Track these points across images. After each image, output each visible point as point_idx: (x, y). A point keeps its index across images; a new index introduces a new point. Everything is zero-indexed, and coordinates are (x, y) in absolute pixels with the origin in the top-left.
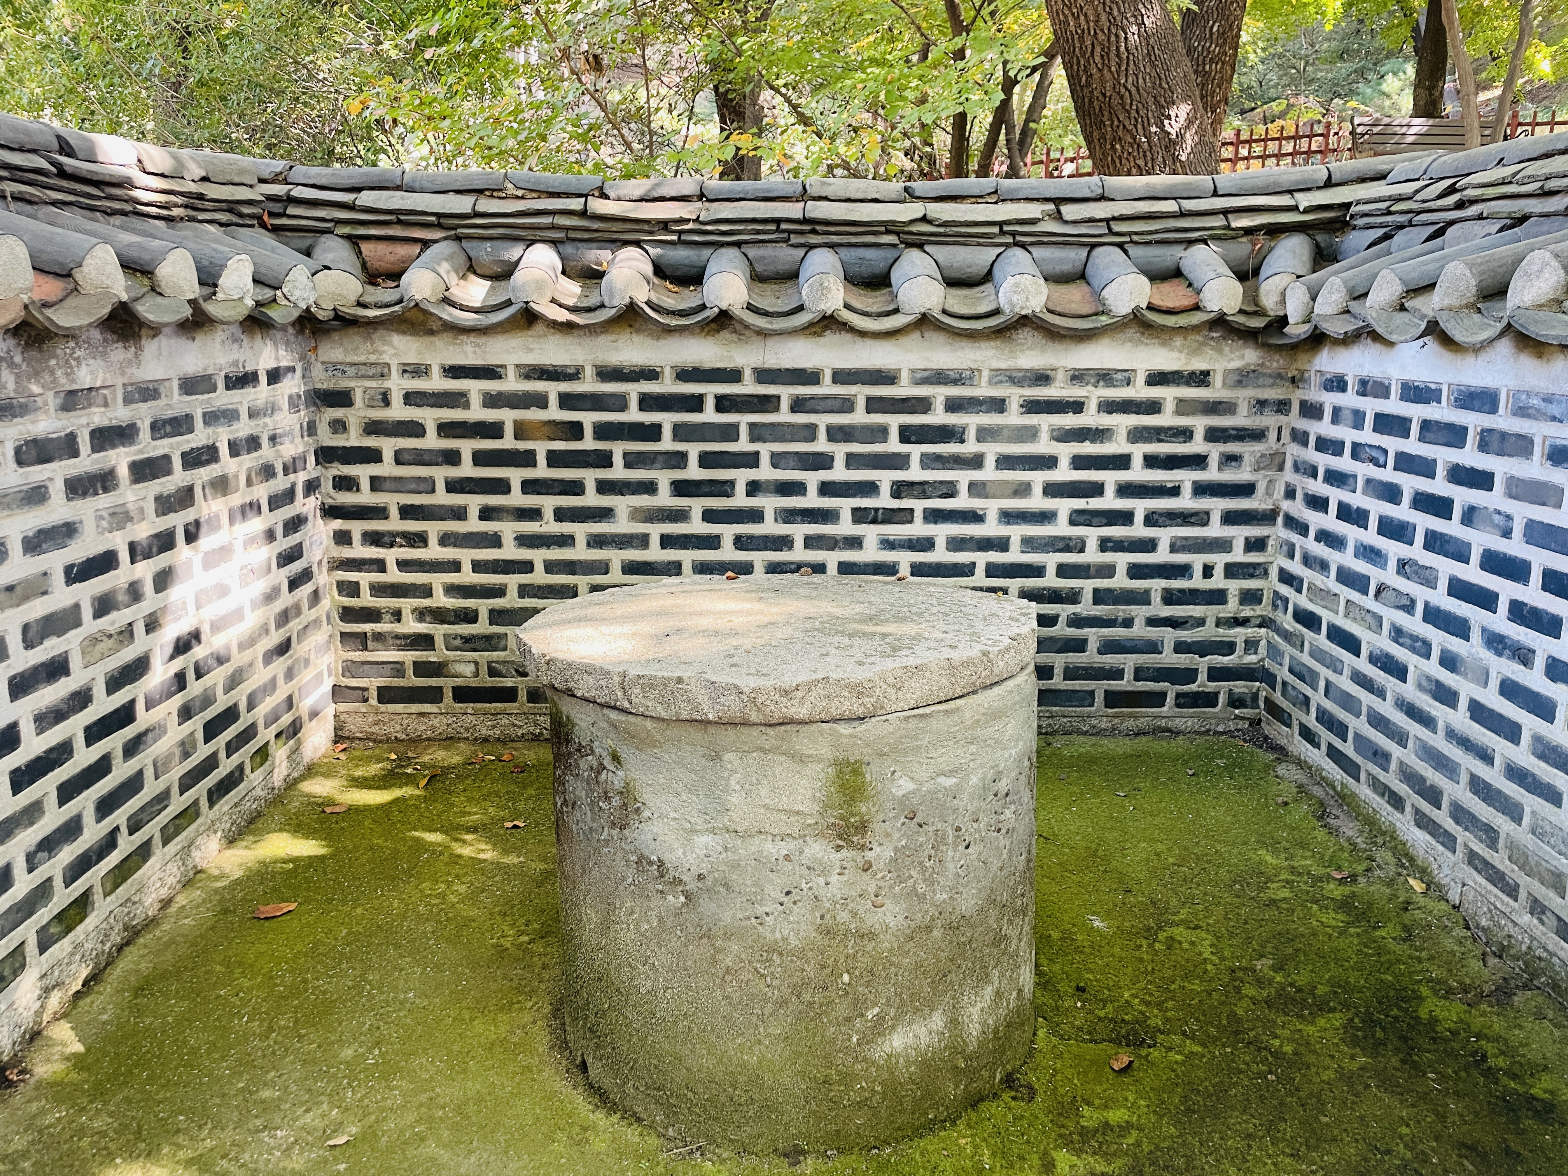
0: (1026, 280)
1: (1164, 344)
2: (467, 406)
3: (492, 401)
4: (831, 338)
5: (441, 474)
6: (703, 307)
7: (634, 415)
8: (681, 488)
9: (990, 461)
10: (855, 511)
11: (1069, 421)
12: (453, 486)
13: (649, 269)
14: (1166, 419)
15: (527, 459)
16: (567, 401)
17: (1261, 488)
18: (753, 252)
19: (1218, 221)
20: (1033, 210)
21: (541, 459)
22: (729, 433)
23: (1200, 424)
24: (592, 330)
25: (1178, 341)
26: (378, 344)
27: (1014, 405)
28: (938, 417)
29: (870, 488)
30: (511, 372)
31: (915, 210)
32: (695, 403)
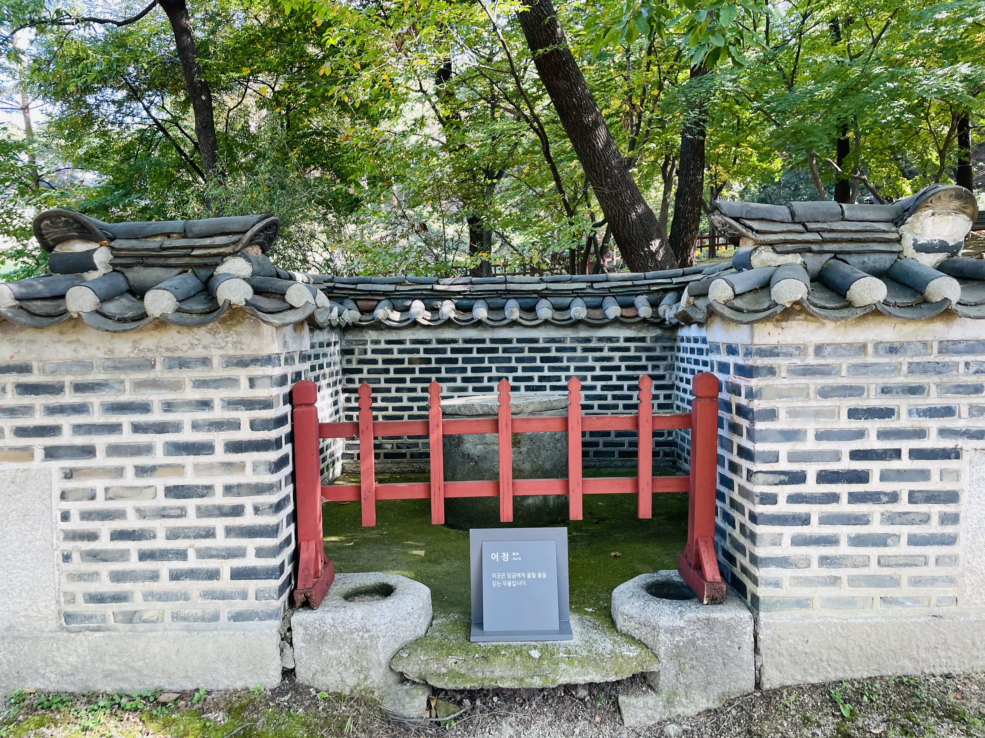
0: (579, 308)
1: (629, 328)
2: (393, 353)
3: (401, 351)
4: (515, 328)
5: (382, 377)
6: (473, 319)
7: (449, 355)
8: (465, 380)
9: (572, 369)
10: (526, 387)
11: (598, 354)
12: (387, 381)
13: (454, 307)
14: (632, 353)
15: (412, 371)
16: (426, 351)
17: (667, 377)
18: (489, 301)
19: (646, 288)
20: (583, 285)
21: (417, 371)
22: (482, 360)
23: (644, 355)
24: (435, 327)
25: (634, 327)
26: (364, 334)
27: (579, 349)
28: (553, 354)
29: (531, 379)
30: (408, 342)
31: (542, 286)
32: (470, 351)
